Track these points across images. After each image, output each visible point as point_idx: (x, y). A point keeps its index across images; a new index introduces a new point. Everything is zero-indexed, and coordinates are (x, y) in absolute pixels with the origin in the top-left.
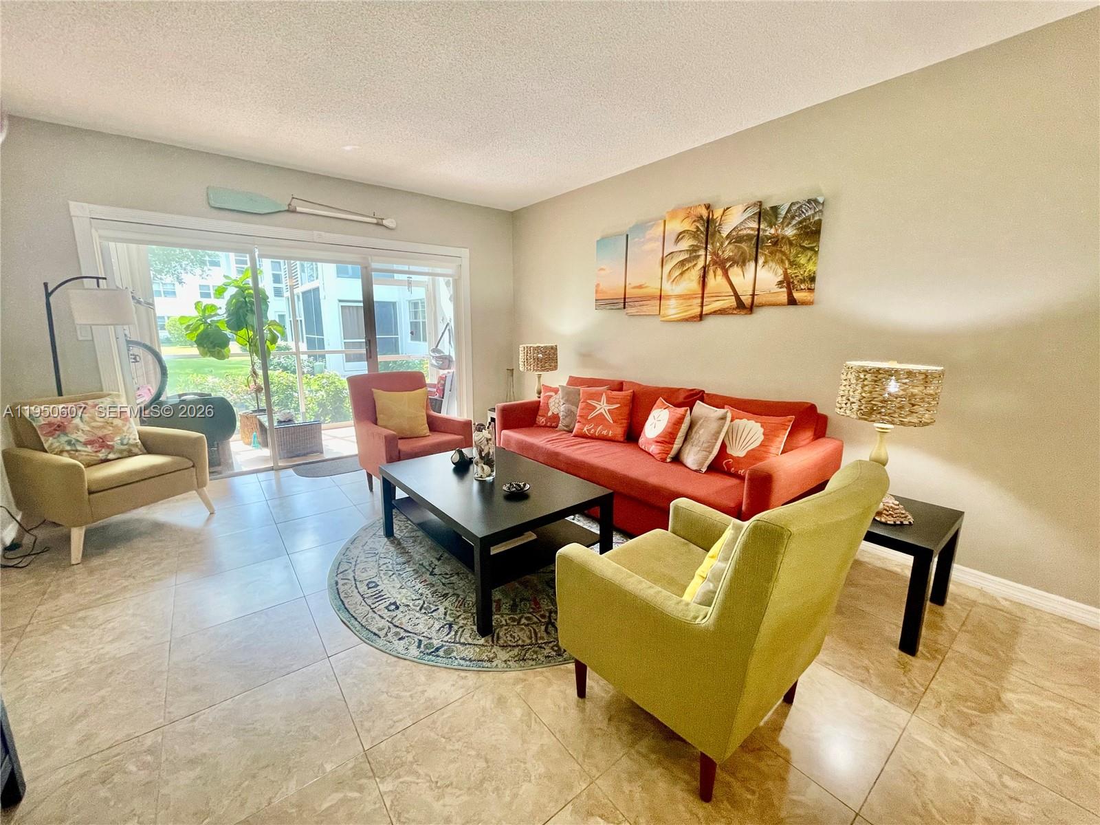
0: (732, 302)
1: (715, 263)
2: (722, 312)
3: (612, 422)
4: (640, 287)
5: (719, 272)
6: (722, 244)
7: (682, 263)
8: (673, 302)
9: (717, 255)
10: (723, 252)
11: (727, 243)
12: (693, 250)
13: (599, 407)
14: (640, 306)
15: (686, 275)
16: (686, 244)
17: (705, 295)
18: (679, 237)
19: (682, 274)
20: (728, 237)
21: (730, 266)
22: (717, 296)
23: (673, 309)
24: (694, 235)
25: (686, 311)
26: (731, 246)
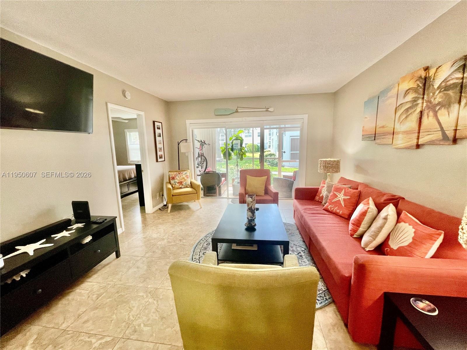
0: (439, 135)
1: (428, 107)
2: (432, 143)
3: (344, 206)
4: (383, 127)
5: (431, 114)
6: (434, 94)
7: (407, 110)
8: (400, 136)
9: (430, 102)
10: (435, 99)
11: (437, 92)
12: (415, 100)
13: (339, 196)
14: (383, 138)
15: (409, 118)
16: (410, 97)
17: (421, 131)
18: (407, 92)
19: (406, 117)
20: (438, 88)
21: (439, 109)
22: (429, 132)
23: (400, 141)
24: (415, 90)
25: (408, 142)
26: (441, 94)
